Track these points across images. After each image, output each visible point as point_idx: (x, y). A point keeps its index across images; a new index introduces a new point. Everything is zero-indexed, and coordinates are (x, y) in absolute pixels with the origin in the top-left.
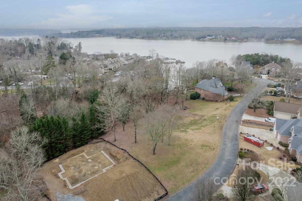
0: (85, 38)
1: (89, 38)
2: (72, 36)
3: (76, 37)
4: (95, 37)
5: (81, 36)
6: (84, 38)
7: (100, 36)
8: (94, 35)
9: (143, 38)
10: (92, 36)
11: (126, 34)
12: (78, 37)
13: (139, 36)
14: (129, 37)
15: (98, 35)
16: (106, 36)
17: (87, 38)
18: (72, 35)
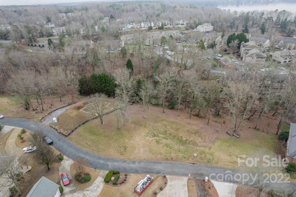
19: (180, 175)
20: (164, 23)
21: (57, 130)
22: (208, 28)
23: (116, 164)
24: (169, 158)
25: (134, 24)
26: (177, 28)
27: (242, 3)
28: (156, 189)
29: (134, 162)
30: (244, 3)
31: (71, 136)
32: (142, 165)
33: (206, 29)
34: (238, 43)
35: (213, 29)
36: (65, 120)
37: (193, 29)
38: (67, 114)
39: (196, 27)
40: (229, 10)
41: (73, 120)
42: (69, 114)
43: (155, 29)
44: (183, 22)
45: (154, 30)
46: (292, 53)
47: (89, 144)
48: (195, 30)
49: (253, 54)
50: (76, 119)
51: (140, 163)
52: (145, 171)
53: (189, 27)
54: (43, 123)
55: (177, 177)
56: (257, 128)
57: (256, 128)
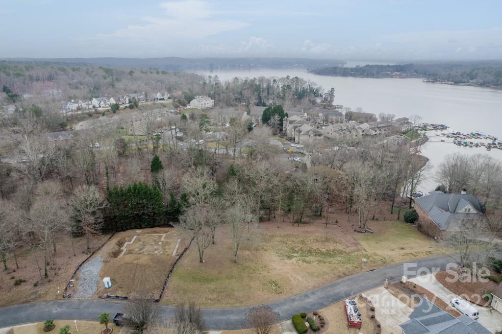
0: (373, 77)
1: (379, 78)
2: (351, 74)
3: (359, 75)
4: (392, 77)
5: (366, 74)
6: (371, 77)
7: (401, 77)
8: (390, 73)
9: (482, 85)
10: (387, 76)
11: (450, 75)
12: (361, 75)
13: (474, 81)
14: (452, 81)
15: (399, 73)
16: (412, 76)
17: (377, 77)
18: (352, 71)
19: (372, 288)
20: (133, 98)
21: (126, 298)
22: (208, 103)
23: (286, 307)
24: (341, 274)
25: (80, 101)
26: (160, 106)
27: (218, 67)
28: (367, 313)
29: (306, 296)
30: (219, 67)
31: (166, 298)
32: (320, 294)
33: (205, 104)
34: (279, 119)
35: (213, 104)
36: (132, 275)
37: (184, 105)
38: (131, 263)
39: (189, 103)
40: (216, 76)
41: (150, 269)
42: (135, 262)
43: (125, 109)
44: (163, 95)
45: (122, 110)
46: (343, 127)
47: (213, 297)
48: (188, 107)
49: (308, 132)
50: (154, 267)
51: (313, 293)
52: (331, 300)
53: (177, 102)
54: (76, 298)
55: (373, 291)
56: (375, 218)
57: (373, 219)
